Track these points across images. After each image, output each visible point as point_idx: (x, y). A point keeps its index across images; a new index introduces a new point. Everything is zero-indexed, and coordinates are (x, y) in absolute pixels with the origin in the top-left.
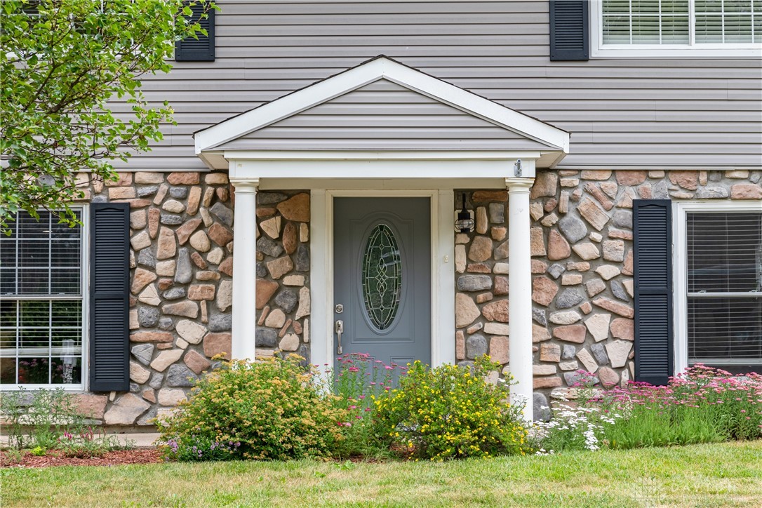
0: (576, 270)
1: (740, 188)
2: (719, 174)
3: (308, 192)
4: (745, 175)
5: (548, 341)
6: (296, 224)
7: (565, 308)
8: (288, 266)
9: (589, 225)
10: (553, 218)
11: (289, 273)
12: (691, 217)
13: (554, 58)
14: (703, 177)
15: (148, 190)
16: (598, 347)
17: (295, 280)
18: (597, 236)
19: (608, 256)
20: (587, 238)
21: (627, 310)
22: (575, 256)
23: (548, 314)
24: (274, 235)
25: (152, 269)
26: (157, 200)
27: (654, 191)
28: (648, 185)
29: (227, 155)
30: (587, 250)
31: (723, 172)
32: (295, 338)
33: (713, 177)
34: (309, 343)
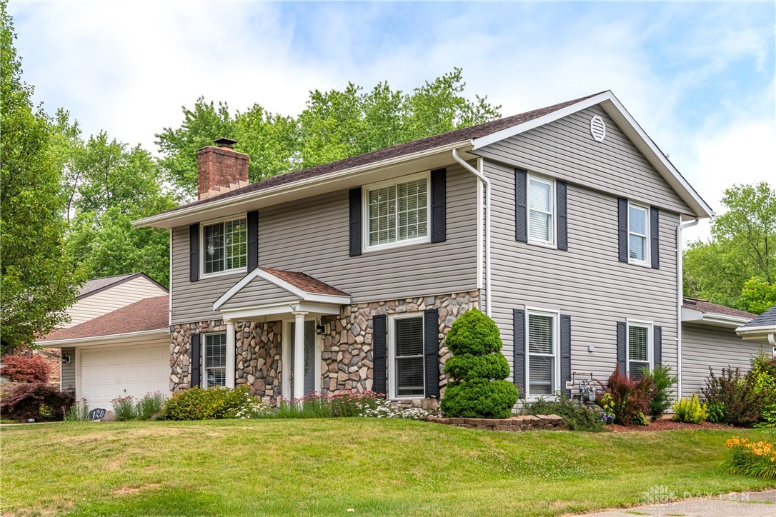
0: (356, 349)
1: (408, 307)
2: (402, 301)
3: (281, 321)
4: (411, 301)
5: (348, 380)
6: (278, 334)
7: (353, 365)
8: (275, 352)
9: (361, 328)
10: (349, 326)
11: (276, 355)
12: (397, 322)
13: (351, 255)
14: (397, 303)
15: (240, 324)
16: (363, 382)
17: (277, 357)
18: (363, 333)
19: (366, 342)
20: (359, 334)
21: (371, 365)
22: (356, 342)
23: (348, 369)
24: (271, 340)
25: (241, 355)
26: (242, 328)
27: (381, 311)
28: (379, 309)
29: (221, 311)
30: (359, 339)
31: (405, 300)
32: (277, 380)
33: (401, 303)
34: (281, 383)
